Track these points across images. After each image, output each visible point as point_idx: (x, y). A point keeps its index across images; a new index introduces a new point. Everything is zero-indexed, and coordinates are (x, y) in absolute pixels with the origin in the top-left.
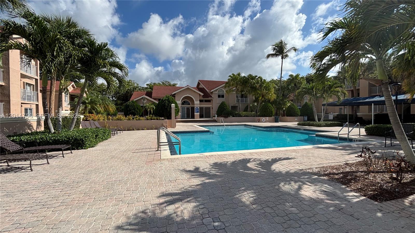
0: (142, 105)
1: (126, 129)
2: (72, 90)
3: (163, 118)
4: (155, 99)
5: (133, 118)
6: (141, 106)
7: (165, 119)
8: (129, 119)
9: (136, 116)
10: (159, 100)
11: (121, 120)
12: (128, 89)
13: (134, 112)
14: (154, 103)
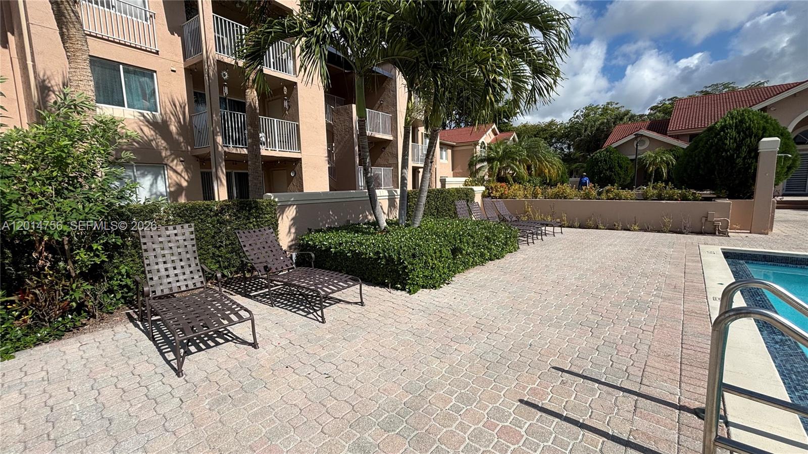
0: (633, 157)
1: (576, 224)
2: (492, 138)
3: (707, 193)
4: (677, 137)
5: (599, 194)
6: (632, 160)
7: (719, 197)
8: (587, 197)
9: (607, 188)
10: (692, 137)
11: (565, 198)
12: (602, 123)
13: (611, 175)
14: (671, 149)
